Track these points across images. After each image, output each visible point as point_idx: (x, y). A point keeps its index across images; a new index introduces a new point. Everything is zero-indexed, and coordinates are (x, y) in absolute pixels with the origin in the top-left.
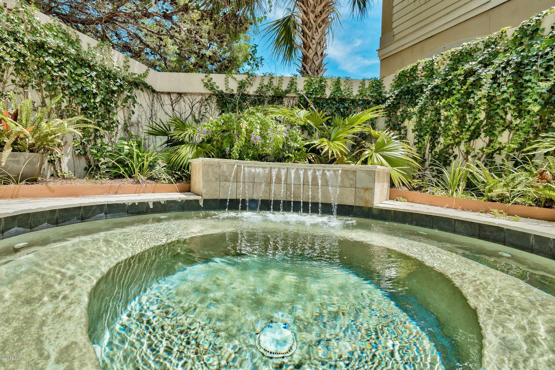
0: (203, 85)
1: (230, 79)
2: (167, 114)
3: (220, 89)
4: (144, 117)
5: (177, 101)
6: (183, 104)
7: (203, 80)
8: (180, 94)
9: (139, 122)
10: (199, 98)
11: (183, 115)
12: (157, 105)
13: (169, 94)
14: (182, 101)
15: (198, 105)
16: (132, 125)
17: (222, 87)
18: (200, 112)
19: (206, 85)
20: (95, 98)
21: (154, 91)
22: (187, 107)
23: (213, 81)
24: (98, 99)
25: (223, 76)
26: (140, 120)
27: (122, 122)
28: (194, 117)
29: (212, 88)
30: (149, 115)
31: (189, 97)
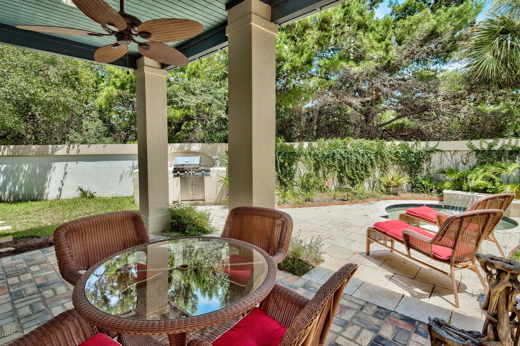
0: (467, 146)
1: (483, 143)
2: (449, 160)
3: (477, 148)
4: (436, 164)
5: (454, 154)
6: (457, 156)
7: (467, 144)
8: (456, 151)
9: (434, 166)
10: (466, 152)
11: (457, 161)
12: (444, 156)
13: (450, 151)
14: (456, 154)
15: (465, 156)
16: (431, 168)
17: (478, 147)
18: (466, 160)
19: (469, 146)
20: (414, 163)
21: (442, 151)
22: (459, 157)
23: (473, 144)
24: (415, 163)
25: (479, 141)
26: (434, 165)
27: (425, 168)
28: (463, 162)
29: (472, 148)
30: (439, 162)
31: (460, 152)
